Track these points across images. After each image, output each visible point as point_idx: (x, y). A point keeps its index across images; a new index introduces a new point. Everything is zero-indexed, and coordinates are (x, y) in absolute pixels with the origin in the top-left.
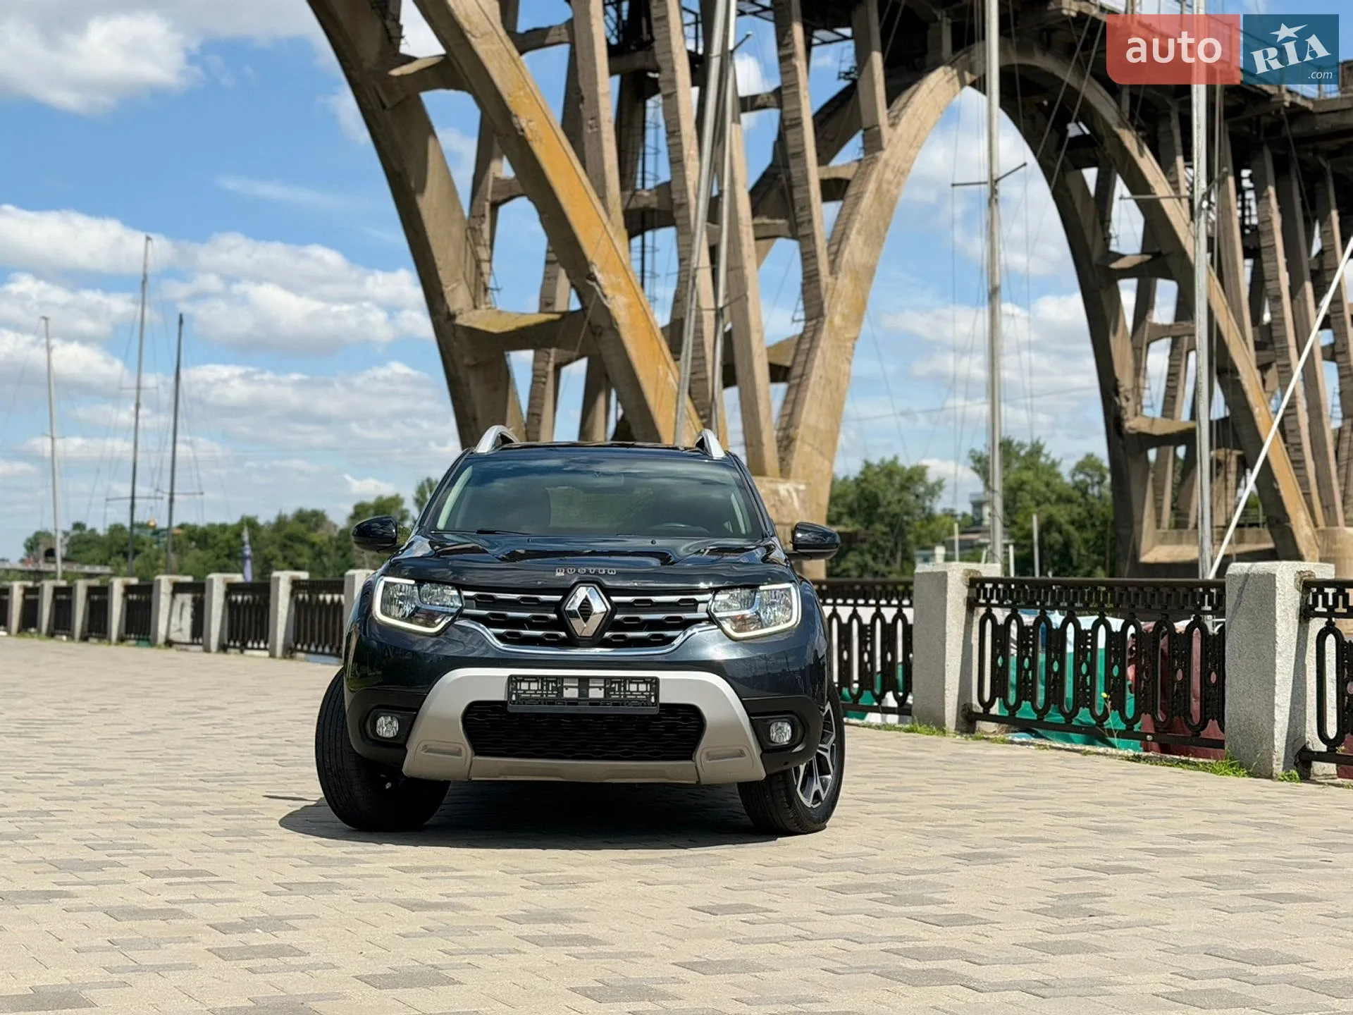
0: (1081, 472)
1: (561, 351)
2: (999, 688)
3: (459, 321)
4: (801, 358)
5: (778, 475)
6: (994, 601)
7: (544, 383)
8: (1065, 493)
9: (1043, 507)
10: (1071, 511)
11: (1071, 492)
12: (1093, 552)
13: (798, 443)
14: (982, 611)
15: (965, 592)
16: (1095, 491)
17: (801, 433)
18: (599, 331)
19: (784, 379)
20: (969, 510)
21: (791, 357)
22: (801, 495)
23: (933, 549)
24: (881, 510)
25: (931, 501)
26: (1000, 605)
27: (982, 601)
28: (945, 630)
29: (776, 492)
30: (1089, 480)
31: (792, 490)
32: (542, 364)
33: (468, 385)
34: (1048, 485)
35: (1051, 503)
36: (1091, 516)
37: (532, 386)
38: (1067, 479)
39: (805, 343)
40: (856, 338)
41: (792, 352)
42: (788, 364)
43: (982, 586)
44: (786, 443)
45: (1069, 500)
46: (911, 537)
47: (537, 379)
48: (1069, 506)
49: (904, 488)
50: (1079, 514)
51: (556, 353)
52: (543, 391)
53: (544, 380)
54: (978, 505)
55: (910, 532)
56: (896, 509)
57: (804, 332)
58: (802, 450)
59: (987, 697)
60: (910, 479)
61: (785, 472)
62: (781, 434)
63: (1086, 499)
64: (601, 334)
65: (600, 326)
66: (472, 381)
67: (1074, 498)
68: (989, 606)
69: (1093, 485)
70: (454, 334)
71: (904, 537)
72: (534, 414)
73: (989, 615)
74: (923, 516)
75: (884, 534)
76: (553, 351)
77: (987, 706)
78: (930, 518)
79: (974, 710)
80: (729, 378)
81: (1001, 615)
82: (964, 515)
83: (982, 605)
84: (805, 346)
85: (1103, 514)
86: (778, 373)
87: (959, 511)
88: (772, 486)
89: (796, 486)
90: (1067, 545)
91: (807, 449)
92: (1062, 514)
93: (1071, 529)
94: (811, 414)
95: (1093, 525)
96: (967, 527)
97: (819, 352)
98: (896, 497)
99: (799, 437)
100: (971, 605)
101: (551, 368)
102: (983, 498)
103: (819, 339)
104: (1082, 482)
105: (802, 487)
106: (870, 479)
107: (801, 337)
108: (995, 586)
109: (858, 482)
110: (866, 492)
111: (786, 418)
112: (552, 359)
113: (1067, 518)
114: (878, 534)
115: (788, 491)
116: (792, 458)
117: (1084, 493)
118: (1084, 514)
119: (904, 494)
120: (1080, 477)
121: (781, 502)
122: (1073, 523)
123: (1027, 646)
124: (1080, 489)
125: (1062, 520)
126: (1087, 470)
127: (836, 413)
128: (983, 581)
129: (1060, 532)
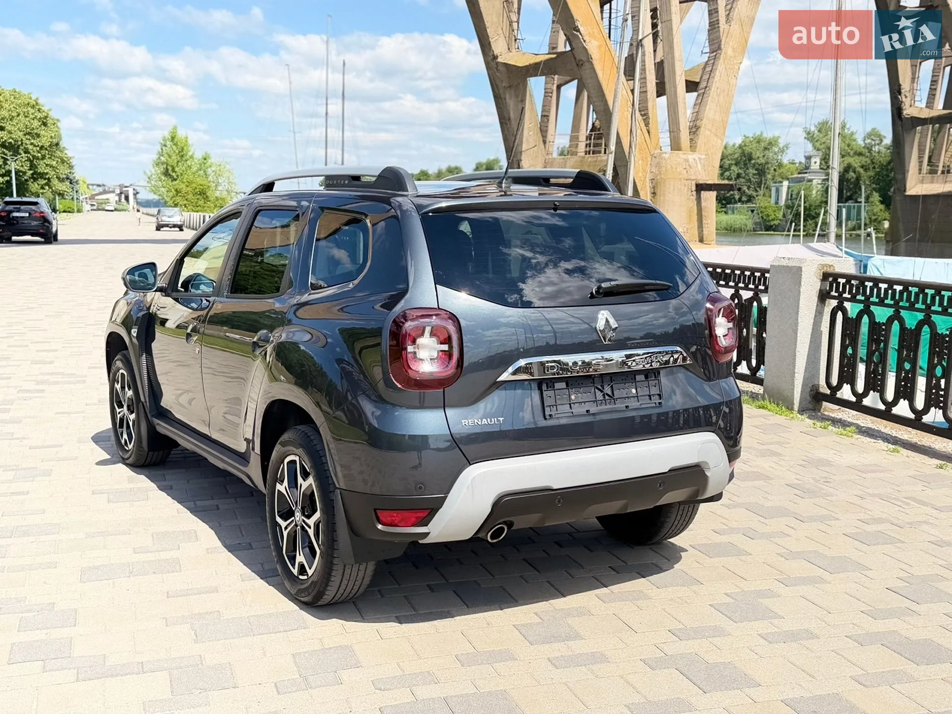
0: (868, 138)
1: (561, 77)
2: (848, 376)
3: (499, 60)
4: (706, 77)
5: (689, 149)
6: (846, 295)
7: (551, 97)
8: (859, 150)
9: (846, 158)
10: (862, 160)
11: (863, 150)
12: (873, 183)
13: (702, 129)
14: (834, 303)
15: (817, 285)
16: (876, 148)
17: (705, 124)
18: (581, 63)
19: (696, 90)
20: (803, 160)
21: (699, 77)
22: (702, 161)
23: (781, 182)
24: (753, 162)
25: (782, 156)
26: (853, 299)
27: (833, 293)
28: (797, 320)
29: (687, 160)
30: (873, 143)
31: (697, 159)
32: (549, 86)
33: (505, 99)
34: (849, 146)
35: (850, 155)
36: (873, 163)
37: (544, 99)
38: (861, 142)
39: (709, 68)
40: (741, 63)
41: (700, 73)
42: (698, 80)
43: (835, 280)
44: (694, 130)
45: (860, 154)
46: (769, 176)
47: (547, 95)
48: (861, 158)
49: (765, 149)
50: (866, 162)
51: (558, 78)
52: (550, 101)
53: (551, 95)
54: (808, 158)
55: (769, 173)
56: (762, 161)
57: (709, 60)
58: (704, 133)
59: (834, 381)
60: (770, 143)
61: (693, 147)
62: (691, 124)
63: (871, 153)
64: (582, 64)
65: (582, 60)
66: (507, 97)
67: (864, 153)
68: (841, 300)
69: (875, 145)
70: (496, 68)
71: (765, 176)
72: (544, 116)
73: (840, 307)
74: (777, 164)
75: (754, 174)
76: (556, 76)
77: (835, 389)
78: (780, 165)
79: (821, 390)
80: (661, 91)
81: (852, 309)
82: (800, 163)
83: (834, 298)
84: (708, 69)
85: (880, 162)
86: (691, 86)
87: (797, 161)
88: (685, 157)
89: (700, 156)
90: (858, 179)
91: (708, 133)
92: (856, 162)
93: (861, 171)
94: (711, 111)
95: (874, 168)
96: (802, 170)
97: (717, 73)
98: (762, 155)
99: (703, 125)
100: (823, 296)
101: (555, 88)
102: (812, 154)
103: (718, 64)
104: (869, 144)
105: (703, 157)
106: (747, 144)
107: (707, 63)
108: (848, 282)
109: (740, 147)
110: (746, 152)
111: (695, 114)
112: (555, 82)
113: (859, 164)
114: (751, 175)
115: (694, 159)
116: (698, 139)
117: (870, 150)
118: (869, 162)
119: (767, 152)
120: (868, 141)
121: (690, 166)
122: (862, 167)
123: (878, 342)
124: (868, 148)
125: (856, 165)
126: (873, 137)
127: (726, 110)
128: (836, 276)
129: (855, 172)
